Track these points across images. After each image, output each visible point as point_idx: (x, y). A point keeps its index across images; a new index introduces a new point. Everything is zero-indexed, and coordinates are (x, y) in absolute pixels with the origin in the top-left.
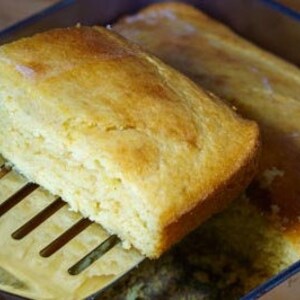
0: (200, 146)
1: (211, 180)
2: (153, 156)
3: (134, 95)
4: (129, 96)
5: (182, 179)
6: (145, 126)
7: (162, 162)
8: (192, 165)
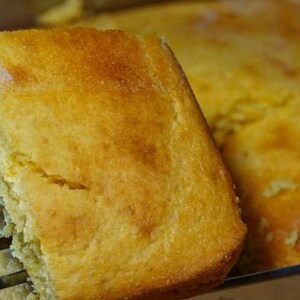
0: (153, 237)
1: (143, 282)
2: (86, 232)
3: (113, 149)
4: (106, 147)
5: (108, 269)
6: (101, 191)
7: (94, 241)
8: (131, 257)
